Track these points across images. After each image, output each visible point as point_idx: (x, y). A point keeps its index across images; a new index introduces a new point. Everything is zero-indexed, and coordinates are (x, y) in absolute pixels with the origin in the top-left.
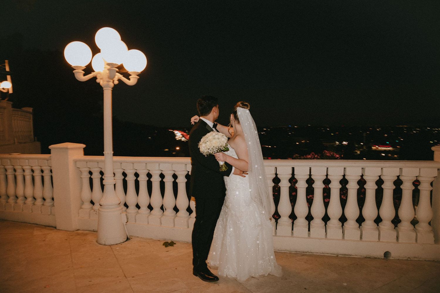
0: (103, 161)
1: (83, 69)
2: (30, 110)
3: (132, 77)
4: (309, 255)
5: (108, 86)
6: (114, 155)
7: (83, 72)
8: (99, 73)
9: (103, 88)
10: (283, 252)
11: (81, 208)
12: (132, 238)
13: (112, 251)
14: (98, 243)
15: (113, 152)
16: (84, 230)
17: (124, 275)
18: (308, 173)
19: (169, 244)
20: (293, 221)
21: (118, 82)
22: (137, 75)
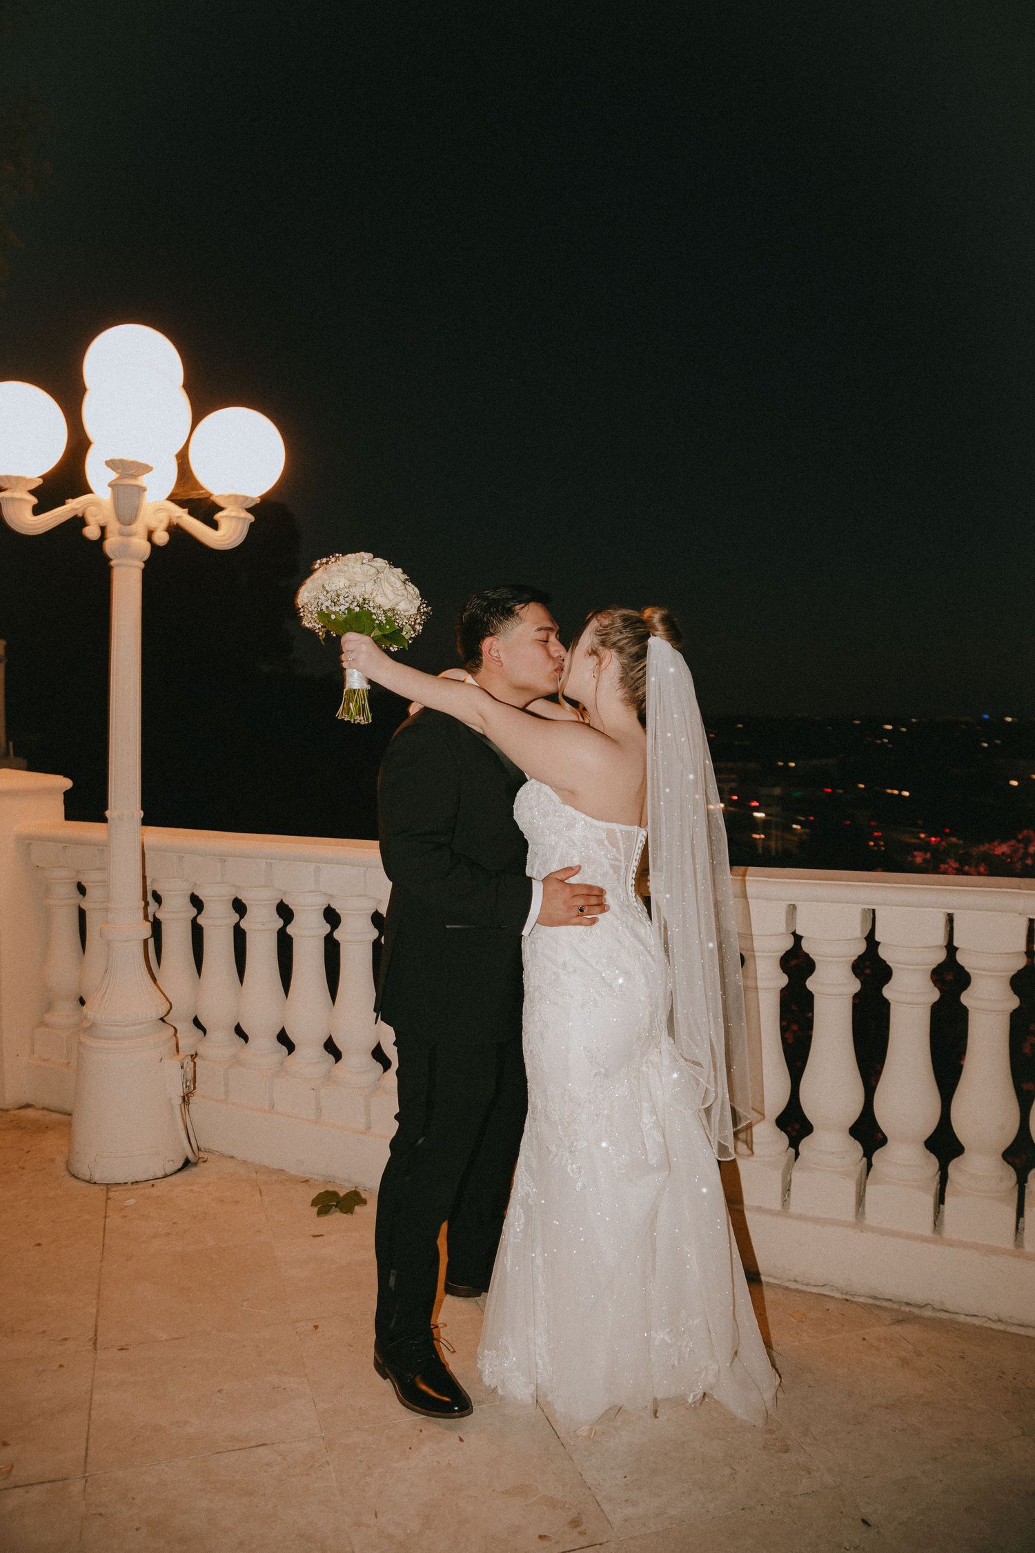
0: (103, 848)
1: (33, 486)
3: (226, 516)
4: (932, 1319)
5: (125, 551)
6: (146, 822)
7: (34, 500)
8: (97, 504)
9: (110, 560)
11: (43, 1023)
13: (103, 1214)
14: (68, 1170)
15: (142, 813)
16: (48, 1109)
17: (96, 1331)
18: (941, 940)
19: (338, 1203)
20: (868, 1154)
21: (169, 533)
22: (248, 507)
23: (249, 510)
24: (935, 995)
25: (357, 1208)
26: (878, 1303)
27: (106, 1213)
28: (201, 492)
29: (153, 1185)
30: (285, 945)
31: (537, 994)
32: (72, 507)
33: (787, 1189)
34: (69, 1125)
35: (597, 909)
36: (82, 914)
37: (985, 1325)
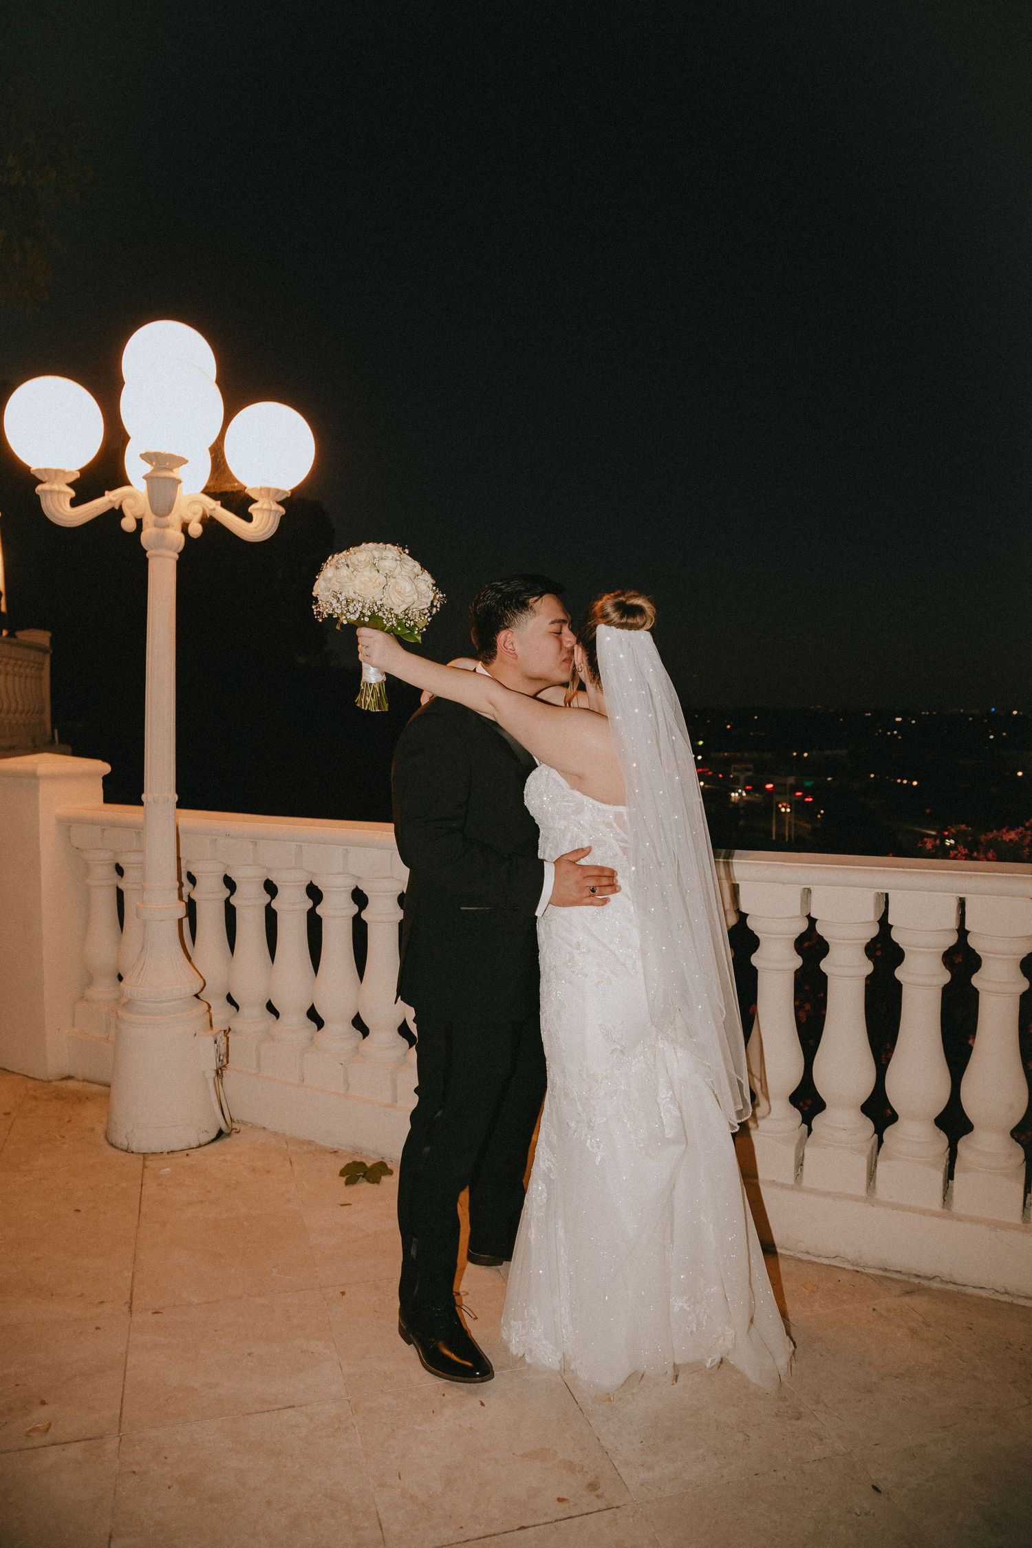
0: (139, 830)
1: (71, 479)
2: (42, 637)
3: (257, 509)
4: (940, 1291)
5: (161, 541)
6: (180, 805)
7: (72, 493)
8: (133, 496)
9: (146, 551)
10: (826, 1262)
11: (82, 998)
12: (238, 1132)
13: (140, 1183)
14: (107, 1139)
15: (176, 797)
16: (88, 1081)
17: (132, 1295)
18: (953, 923)
19: (365, 1173)
20: (879, 1131)
21: (203, 527)
22: (279, 500)
23: (280, 503)
24: (946, 977)
25: (384, 1178)
26: (888, 1274)
27: (142, 1181)
28: (236, 484)
29: (187, 1155)
30: (314, 925)
31: (552, 973)
32: (110, 499)
33: (800, 1164)
34: (108, 1096)
35: (608, 889)
36: (120, 894)
37: (992, 1297)
